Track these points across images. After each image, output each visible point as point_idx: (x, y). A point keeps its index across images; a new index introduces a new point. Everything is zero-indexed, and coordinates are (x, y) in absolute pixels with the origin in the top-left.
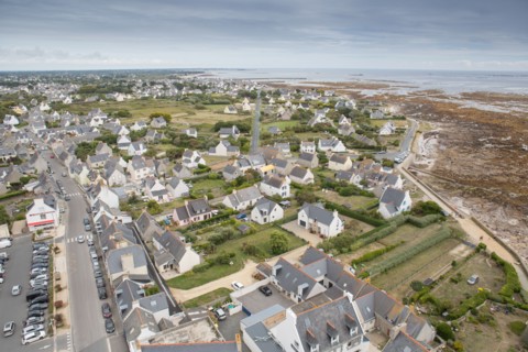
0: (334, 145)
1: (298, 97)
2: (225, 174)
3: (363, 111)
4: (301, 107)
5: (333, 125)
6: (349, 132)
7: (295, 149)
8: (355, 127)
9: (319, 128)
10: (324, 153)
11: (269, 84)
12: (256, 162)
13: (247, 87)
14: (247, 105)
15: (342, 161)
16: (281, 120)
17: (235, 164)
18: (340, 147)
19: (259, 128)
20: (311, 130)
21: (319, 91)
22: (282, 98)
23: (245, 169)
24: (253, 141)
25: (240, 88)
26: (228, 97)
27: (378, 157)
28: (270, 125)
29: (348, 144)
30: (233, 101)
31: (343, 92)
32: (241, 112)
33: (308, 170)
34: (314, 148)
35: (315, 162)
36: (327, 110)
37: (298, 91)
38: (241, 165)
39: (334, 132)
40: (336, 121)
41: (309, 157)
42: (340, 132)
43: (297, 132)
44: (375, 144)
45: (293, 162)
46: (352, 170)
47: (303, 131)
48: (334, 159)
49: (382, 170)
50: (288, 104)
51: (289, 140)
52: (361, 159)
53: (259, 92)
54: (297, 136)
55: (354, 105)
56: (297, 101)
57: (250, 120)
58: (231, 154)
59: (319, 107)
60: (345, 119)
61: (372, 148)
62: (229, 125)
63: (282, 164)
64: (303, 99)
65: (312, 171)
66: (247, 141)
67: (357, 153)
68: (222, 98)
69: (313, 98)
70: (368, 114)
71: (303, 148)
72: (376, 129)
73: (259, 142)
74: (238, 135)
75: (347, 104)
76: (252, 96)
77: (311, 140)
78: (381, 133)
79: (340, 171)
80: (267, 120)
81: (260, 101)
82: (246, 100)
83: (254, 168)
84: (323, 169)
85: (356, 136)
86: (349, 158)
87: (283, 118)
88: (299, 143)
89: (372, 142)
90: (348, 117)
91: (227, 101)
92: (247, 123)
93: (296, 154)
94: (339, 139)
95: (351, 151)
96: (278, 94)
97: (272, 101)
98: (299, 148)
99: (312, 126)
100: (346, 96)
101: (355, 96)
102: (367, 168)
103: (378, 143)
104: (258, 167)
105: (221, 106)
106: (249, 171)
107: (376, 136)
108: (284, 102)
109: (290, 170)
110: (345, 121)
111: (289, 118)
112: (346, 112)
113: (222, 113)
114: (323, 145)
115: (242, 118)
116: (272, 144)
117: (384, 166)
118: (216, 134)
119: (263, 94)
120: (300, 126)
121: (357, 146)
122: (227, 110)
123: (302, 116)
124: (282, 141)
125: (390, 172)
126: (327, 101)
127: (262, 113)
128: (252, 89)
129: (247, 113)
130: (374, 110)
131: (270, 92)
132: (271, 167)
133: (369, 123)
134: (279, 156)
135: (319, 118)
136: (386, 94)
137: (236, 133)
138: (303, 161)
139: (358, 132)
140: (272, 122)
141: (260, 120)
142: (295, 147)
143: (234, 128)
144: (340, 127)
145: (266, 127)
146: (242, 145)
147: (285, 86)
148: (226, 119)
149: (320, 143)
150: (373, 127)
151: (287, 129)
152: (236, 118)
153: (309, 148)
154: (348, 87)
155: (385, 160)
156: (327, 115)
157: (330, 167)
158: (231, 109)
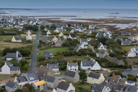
0: (92, 65)
1: (69, 30)
2: (7, 88)
3: (116, 40)
4: (70, 37)
5: (93, 51)
6: (104, 55)
7: (63, 69)
8: (109, 52)
9: (83, 53)
10: (85, 71)
11: (48, 20)
12: (32, 78)
13: (31, 22)
14: (29, 36)
15: (97, 77)
16: (55, 47)
17: (15, 80)
18: (97, 67)
19: (37, 53)
20: (76, 54)
21: (85, 25)
22: (57, 31)
23: (23, 84)
24: (32, 63)
25: (26, 23)
26: (15, 30)
27: (125, 73)
28: (46, 51)
29: (103, 64)
30: (19, 33)
31: (103, 26)
32: (24, 41)
33: (71, 84)
34: (77, 68)
35: (77, 78)
36: (89, 40)
37: (69, 25)
38: (19, 81)
39: (93, 55)
40: (96, 47)
41: (72, 74)
42: (98, 55)
43: (65, 56)
44: (123, 64)
45: (60, 78)
46: (104, 84)
47: (71, 55)
48: (91, 75)
49: (126, 83)
50: (61, 35)
51: (59, 62)
52: (111, 75)
53: (39, 26)
54: (65, 59)
55: (110, 35)
56: (67, 33)
57: (31, 47)
58: (14, 72)
59: (84, 37)
60: (102, 46)
61: (121, 67)
62: (14, 51)
63: (51, 79)
64: (72, 31)
65: (74, 85)
66: (26, 63)
67: (109, 71)
68: (11, 30)
69: (80, 30)
70: (120, 42)
71: (69, 68)
72: (125, 53)
73: (36, 63)
74: (20, 59)
75: (104, 35)
76: (34, 29)
77: (75, 62)
78: (129, 56)
79: (95, 84)
80: (43, 47)
81: (40, 33)
82: (29, 32)
83: (30, 83)
84: (83, 83)
85: (109, 58)
86: (102, 75)
87: (56, 45)
88: (66, 64)
89: (121, 63)
90: (104, 44)
91: (15, 33)
92: (28, 49)
93: (63, 72)
94: (96, 60)
95: (105, 69)
96: (54, 27)
97: (49, 33)
98: (66, 67)
99: (77, 51)
100: (105, 29)
101: (111, 29)
102: (116, 82)
103: (126, 63)
104: (33, 82)
105: (10, 36)
106: (26, 85)
107: (125, 58)
108: (58, 34)
109: (57, 84)
110: (102, 47)
111: (60, 45)
112: (104, 41)
113: (10, 41)
114: (84, 65)
115: (25, 46)
116: (45, 65)
117: (128, 80)
118: (3, 58)
119: (43, 28)
120: (68, 51)
121: (110, 65)
122: (14, 40)
123: (71, 44)
124: (53, 63)
125: (133, 84)
126: (90, 32)
127: (41, 42)
128: (35, 24)
129: (29, 41)
130: (124, 39)
131: (48, 26)
132: (43, 82)
133: (120, 48)
134: (49, 74)
135: (83, 45)
136: (135, 27)
137: (19, 56)
138: (68, 77)
139: (111, 55)
140: (47, 48)
141: (39, 47)
142: (63, 67)
143: (17, 53)
144: (98, 51)
145: (42, 52)
146: (23, 65)
147: (60, 22)
148: (12, 46)
149: (82, 64)
150: (123, 51)
151: (58, 54)
152: (20, 46)
153: (73, 67)
154: (107, 22)
155: (129, 76)
156: (89, 42)
157: (88, 81)
158: (16, 39)
